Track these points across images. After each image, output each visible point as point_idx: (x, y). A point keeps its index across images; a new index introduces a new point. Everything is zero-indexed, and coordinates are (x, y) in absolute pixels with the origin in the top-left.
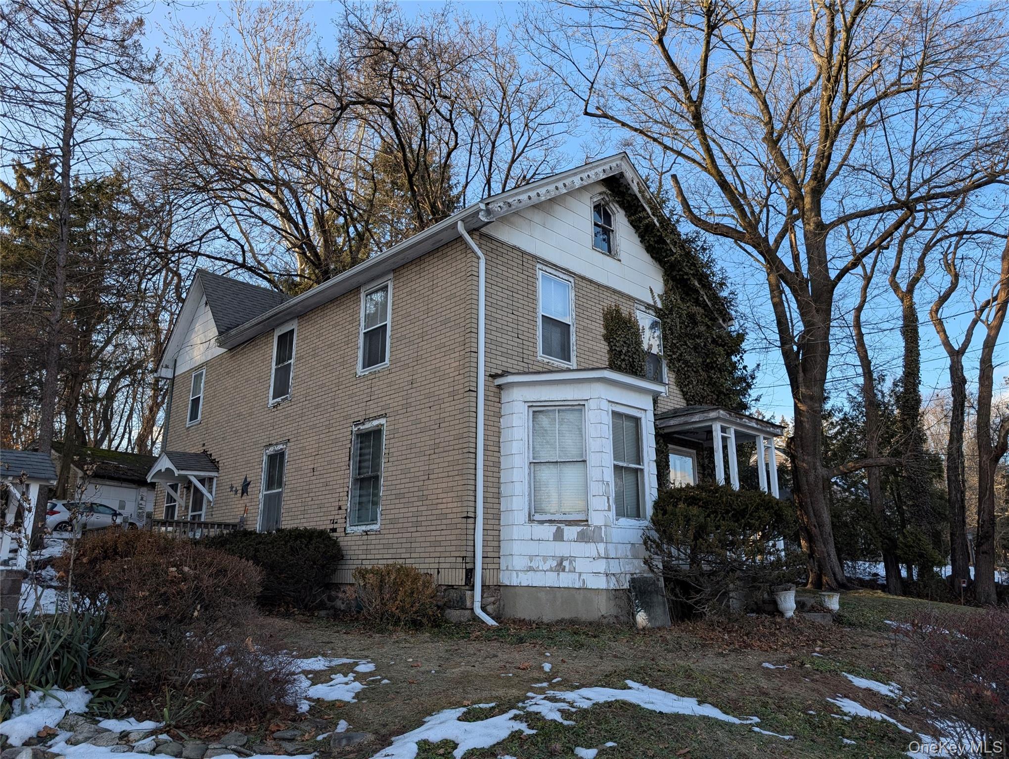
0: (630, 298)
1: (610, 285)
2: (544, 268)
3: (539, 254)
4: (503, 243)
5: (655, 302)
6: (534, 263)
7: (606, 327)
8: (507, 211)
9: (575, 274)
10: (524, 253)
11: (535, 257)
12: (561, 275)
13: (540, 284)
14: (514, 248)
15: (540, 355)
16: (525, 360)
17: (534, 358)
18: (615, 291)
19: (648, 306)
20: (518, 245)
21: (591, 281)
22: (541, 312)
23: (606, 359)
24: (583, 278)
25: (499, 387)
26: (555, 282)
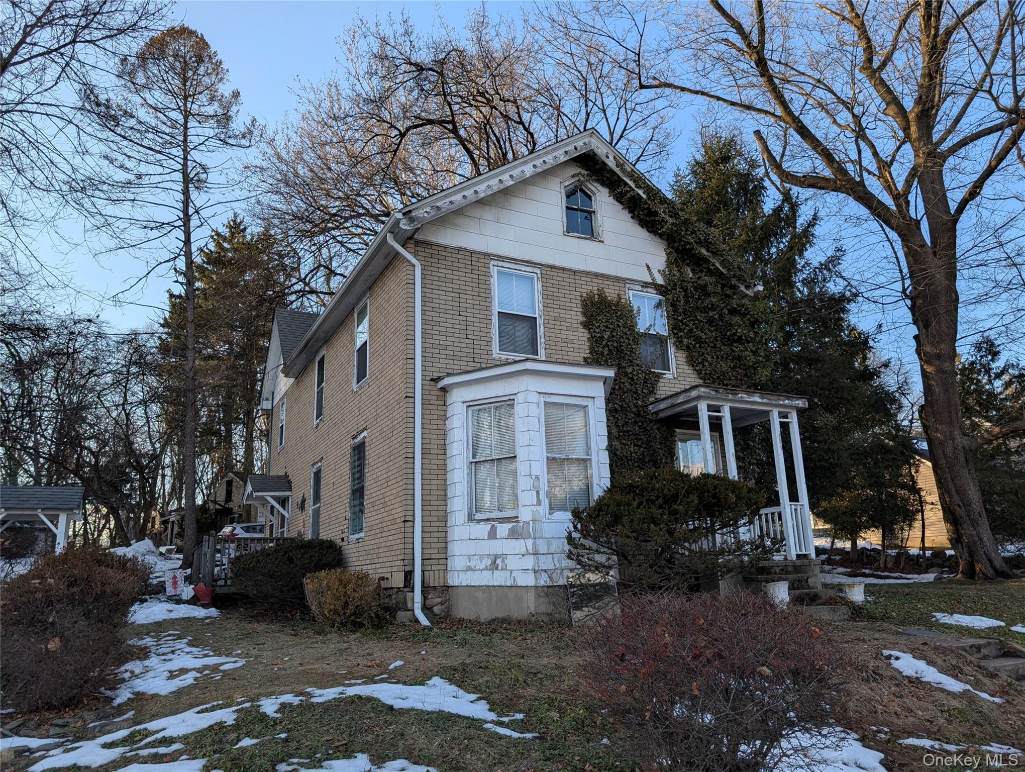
0: (618, 279)
1: (588, 270)
2: (500, 264)
3: (491, 250)
4: (445, 247)
5: (653, 279)
6: (486, 261)
7: (584, 314)
8: (435, 215)
9: (541, 265)
10: (472, 252)
11: (488, 256)
12: (523, 268)
13: (495, 281)
14: (459, 249)
15: (496, 352)
16: (476, 360)
17: (487, 357)
18: (597, 275)
19: (645, 285)
20: (463, 245)
21: (563, 269)
22: (496, 308)
23: (586, 347)
24: (552, 267)
25: (444, 390)
26: (517, 276)
